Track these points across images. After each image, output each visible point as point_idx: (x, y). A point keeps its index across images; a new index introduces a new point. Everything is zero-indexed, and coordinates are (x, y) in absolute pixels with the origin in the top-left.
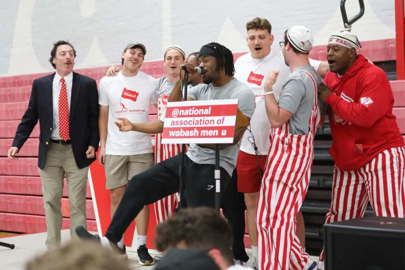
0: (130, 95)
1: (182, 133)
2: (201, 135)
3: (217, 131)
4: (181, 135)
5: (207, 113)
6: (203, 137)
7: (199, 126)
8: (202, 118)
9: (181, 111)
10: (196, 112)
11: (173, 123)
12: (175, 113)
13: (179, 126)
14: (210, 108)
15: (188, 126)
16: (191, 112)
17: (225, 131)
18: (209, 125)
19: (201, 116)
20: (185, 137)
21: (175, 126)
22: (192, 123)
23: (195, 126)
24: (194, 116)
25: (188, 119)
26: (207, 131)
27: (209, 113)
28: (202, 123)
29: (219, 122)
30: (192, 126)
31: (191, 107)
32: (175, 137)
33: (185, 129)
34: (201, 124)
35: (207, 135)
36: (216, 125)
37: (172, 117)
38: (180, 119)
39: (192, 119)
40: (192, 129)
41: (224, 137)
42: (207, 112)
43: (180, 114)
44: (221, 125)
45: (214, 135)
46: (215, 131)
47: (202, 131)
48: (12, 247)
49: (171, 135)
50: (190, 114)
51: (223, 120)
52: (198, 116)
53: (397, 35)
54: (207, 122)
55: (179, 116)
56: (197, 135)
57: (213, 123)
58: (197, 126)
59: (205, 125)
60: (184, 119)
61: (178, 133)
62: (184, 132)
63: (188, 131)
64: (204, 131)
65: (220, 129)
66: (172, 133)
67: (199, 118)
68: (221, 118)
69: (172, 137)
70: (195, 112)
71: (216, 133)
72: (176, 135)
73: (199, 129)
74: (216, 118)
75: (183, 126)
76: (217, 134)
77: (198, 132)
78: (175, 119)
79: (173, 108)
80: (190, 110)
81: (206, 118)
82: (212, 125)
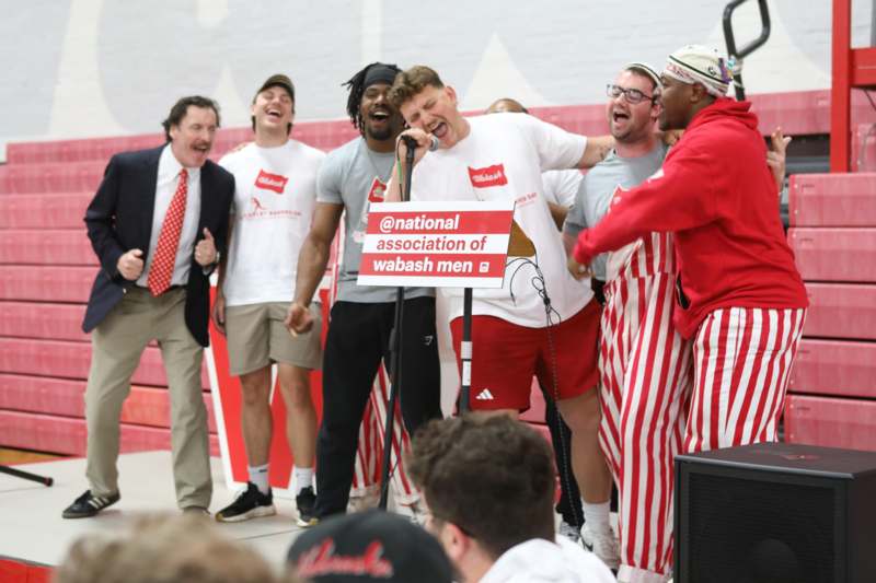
0: (272, 182)
1: (400, 266)
2: (439, 270)
3: (470, 264)
4: (397, 269)
5: (451, 227)
6: (442, 274)
7: (435, 251)
8: (441, 236)
9: (398, 221)
10: (429, 224)
11: (382, 244)
12: (386, 224)
13: (393, 251)
14: (457, 217)
15: (411, 251)
16: (420, 224)
17: (488, 264)
18: (454, 251)
19: (439, 231)
20: (404, 273)
21: (385, 251)
22: (421, 245)
23: (426, 251)
24: (425, 231)
25: (413, 237)
26: (450, 263)
27: (456, 227)
28: (440, 245)
29: (475, 245)
30: (420, 251)
31: (420, 214)
32: (385, 273)
33: (405, 257)
34: (438, 248)
35: (450, 270)
36: (468, 251)
37: (381, 233)
38: (395, 237)
39: (420, 237)
40: (421, 257)
41: (484, 275)
42: (452, 224)
43: (397, 227)
44: (478, 251)
45: (464, 270)
46: (465, 264)
47: (440, 263)
48: (48, 482)
49: (376, 269)
50: (417, 228)
51: (483, 241)
52: (432, 231)
53: (835, 83)
54: (451, 245)
55: (394, 231)
56: (430, 269)
57: (463, 248)
58: (431, 252)
59: (446, 251)
60: (404, 237)
61: (391, 266)
62: (403, 262)
63: (412, 262)
64: (445, 263)
65: (476, 260)
66: (378, 266)
67: (434, 237)
68: (479, 237)
69: (380, 273)
70: (426, 224)
71: (468, 266)
72: (388, 269)
73: (435, 258)
74: (469, 238)
75: (402, 251)
76: (470, 270)
77: (431, 264)
78: (386, 238)
79: (382, 215)
80: (417, 220)
81: (450, 237)
82: (460, 251)
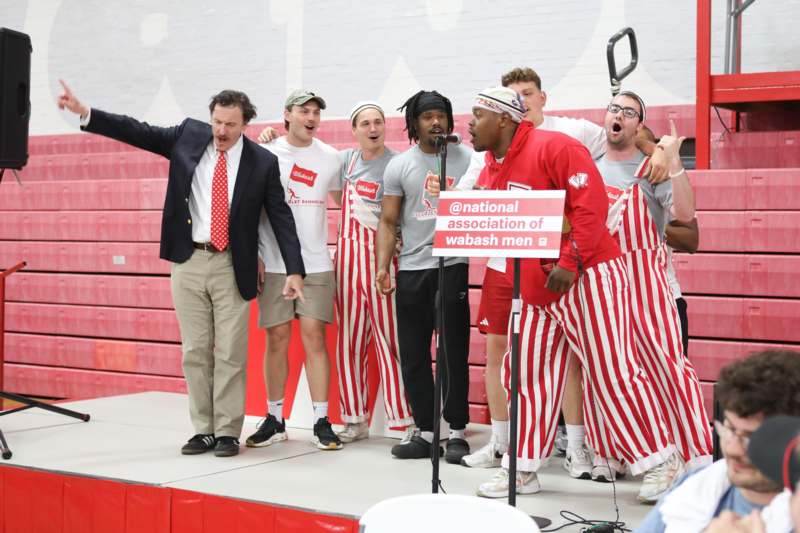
0: (304, 176)
1: (470, 241)
2: (503, 244)
3: (530, 239)
4: (467, 243)
5: (512, 211)
6: (506, 247)
7: (499, 229)
8: (504, 218)
9: (465, 206)
10: (493, 208)
11: (452, 224)
12: (455, 208)
13: (462, 229)
14: (517, 203)
15: (479, 229)
16: (484, 208)
17: (546, 239)
18: (516, 229)
19: (501, 214)
20: (473, 247)
21: (455, 229)
22: (486, 225)
23: (490, 229)
24: (489, 214)
25: (479, 219)
26: (513, 239)
27: (516, 210)
28: (504, 225)
29: (533, 225)
30: (486, 229)
31: (484, 200)
32: (456, 246)
33: (474, 234)
34: (501, 227)
35: (513, 244)
36: (527, 229)
37: (451, 215)
38: (463, 219)
39: (485, 218)
40: (487, 234)
41: (542, 248)
42: (511, 208)
43: (464, 210)
44: (537, 229)
45: (526, 244)
46: (526, 239)
47: (504, 239)
48: (86, 418)
49: (448, 243)
50: (482, 211)
51: (541, 222)
52: (496, 214)
54: (513, 225)
55: (462, 214)
56: (496, 243)
57: (524, 226)
58: (495, 230)
59: (508, 229)
60: (471, 219)
61: (461, 241)
62: (472, 239)
63: (479, 238)
64: (509, 239)
65: (536, 236)
66: (450, 241)
67: (498, 218)
68: (537, 219)
69: (451, 246)
70: (489, 208)
71: (528, 242)
72: (458, 243)
73: (500, 235)
74: (528, 219)
75: (470, 229)
76: (530, 244)
77: (496, 239)
78: (456, 219)
79: (451, 201)
80: (482, 205)
81: (511, 218)
82: (521, 229)
